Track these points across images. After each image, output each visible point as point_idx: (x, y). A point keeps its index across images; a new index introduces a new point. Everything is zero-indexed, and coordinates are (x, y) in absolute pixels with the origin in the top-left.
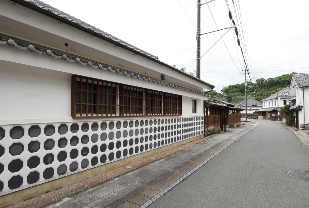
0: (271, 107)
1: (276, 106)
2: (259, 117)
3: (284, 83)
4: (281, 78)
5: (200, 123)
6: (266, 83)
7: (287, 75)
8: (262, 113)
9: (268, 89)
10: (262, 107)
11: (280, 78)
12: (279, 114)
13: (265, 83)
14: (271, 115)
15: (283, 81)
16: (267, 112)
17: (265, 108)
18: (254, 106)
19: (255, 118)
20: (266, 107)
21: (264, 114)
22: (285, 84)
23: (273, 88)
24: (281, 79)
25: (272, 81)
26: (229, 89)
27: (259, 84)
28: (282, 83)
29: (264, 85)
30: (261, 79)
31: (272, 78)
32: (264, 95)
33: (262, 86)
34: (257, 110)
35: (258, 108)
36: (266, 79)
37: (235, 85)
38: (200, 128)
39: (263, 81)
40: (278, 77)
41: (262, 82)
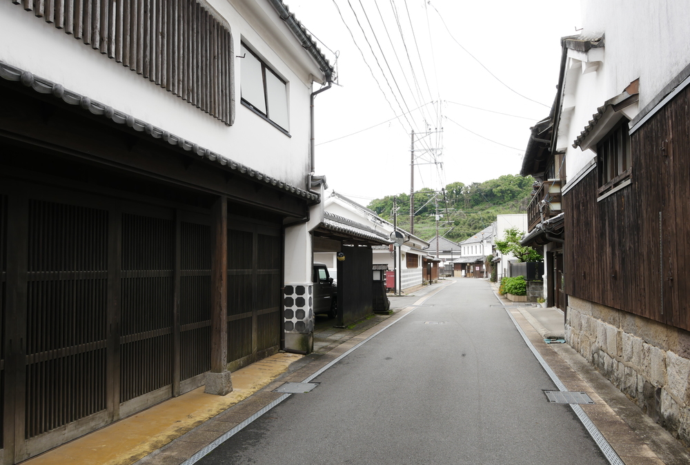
0: (474, 255)
1: (481, 254)
2: (455, 272)
3: (503, 196)
4: (498, 183)
5: (419, 274)
6: (466, 193)
7: (509, 176)
8: (460, 266)
9: (470, 209)
10: (460, 254)
11: (495, 184)
12: (484, 267)
13: (464, 193)
14: (474, 268)
15: (502, 192)
16: (468, 265)
17: (465, 257)
18: (445, 252)
19: (450, 276)
20: (466, 255)
21: (463, 266)
22: (506, 199)
23: (481, 207)
24: (498, 186)
25: (479, 190)
26: (383, 207)
27: (451, 197)
28: (499, 195)
29: (463, 200)
30: (457, 183)
31: (480, 184)
32: (461, 222)
33: (459, 201)
34: (452, 260)
35: (454, 257)
36: (466, 185)
37: (398, 196)
38: (419, 278)
39: (460, 190)
40: (491, 181)
41: (458, 192)
